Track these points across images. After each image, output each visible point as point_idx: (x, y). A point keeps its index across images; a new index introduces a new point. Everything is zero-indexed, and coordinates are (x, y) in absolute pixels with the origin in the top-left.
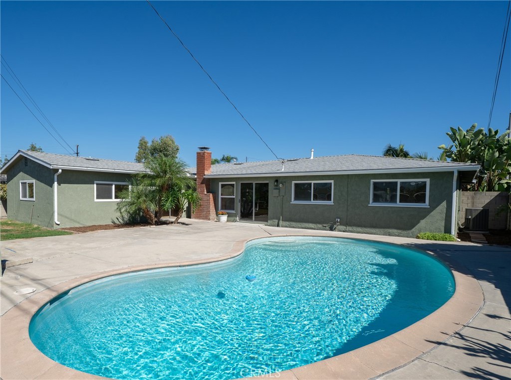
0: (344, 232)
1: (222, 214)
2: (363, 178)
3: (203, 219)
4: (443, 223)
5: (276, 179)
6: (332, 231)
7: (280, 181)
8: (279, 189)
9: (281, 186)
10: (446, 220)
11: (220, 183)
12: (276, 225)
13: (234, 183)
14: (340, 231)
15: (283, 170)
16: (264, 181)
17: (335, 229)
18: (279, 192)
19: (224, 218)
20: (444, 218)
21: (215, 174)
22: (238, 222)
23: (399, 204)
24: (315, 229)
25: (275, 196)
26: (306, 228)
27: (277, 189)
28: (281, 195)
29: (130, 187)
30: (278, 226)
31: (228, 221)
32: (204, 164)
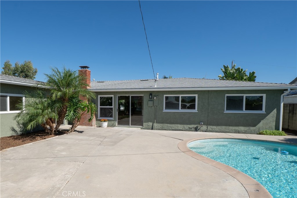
0: (205, 131)
1: (104, 121)
2: (220, 93)
3: (85, 125)
4: (274, 124)
5: (150, 93)
6: (197, 131)
7: (153, 95)
8: (153, 101)
9: (155, 98)
10: (276, 121)
11: (99, 96)
12: (151, 128)
13: (113, 96)
14: (203, 131)
15: (156, 86)
16: (140, 94)
17: (199, 130)
18: (153, 103)
19: (105, 124)
20: (275, 120)
21: (94, 88)
22: (116, 126)
23: (244, 111)
24: (183, 131)
25: (149, 106)
26: (176, 130)
27: (151, 101)
28: (154, 105)
29: (24, 98)
30: (152, 129)
31: (108, 126)
32: (86, 80)
